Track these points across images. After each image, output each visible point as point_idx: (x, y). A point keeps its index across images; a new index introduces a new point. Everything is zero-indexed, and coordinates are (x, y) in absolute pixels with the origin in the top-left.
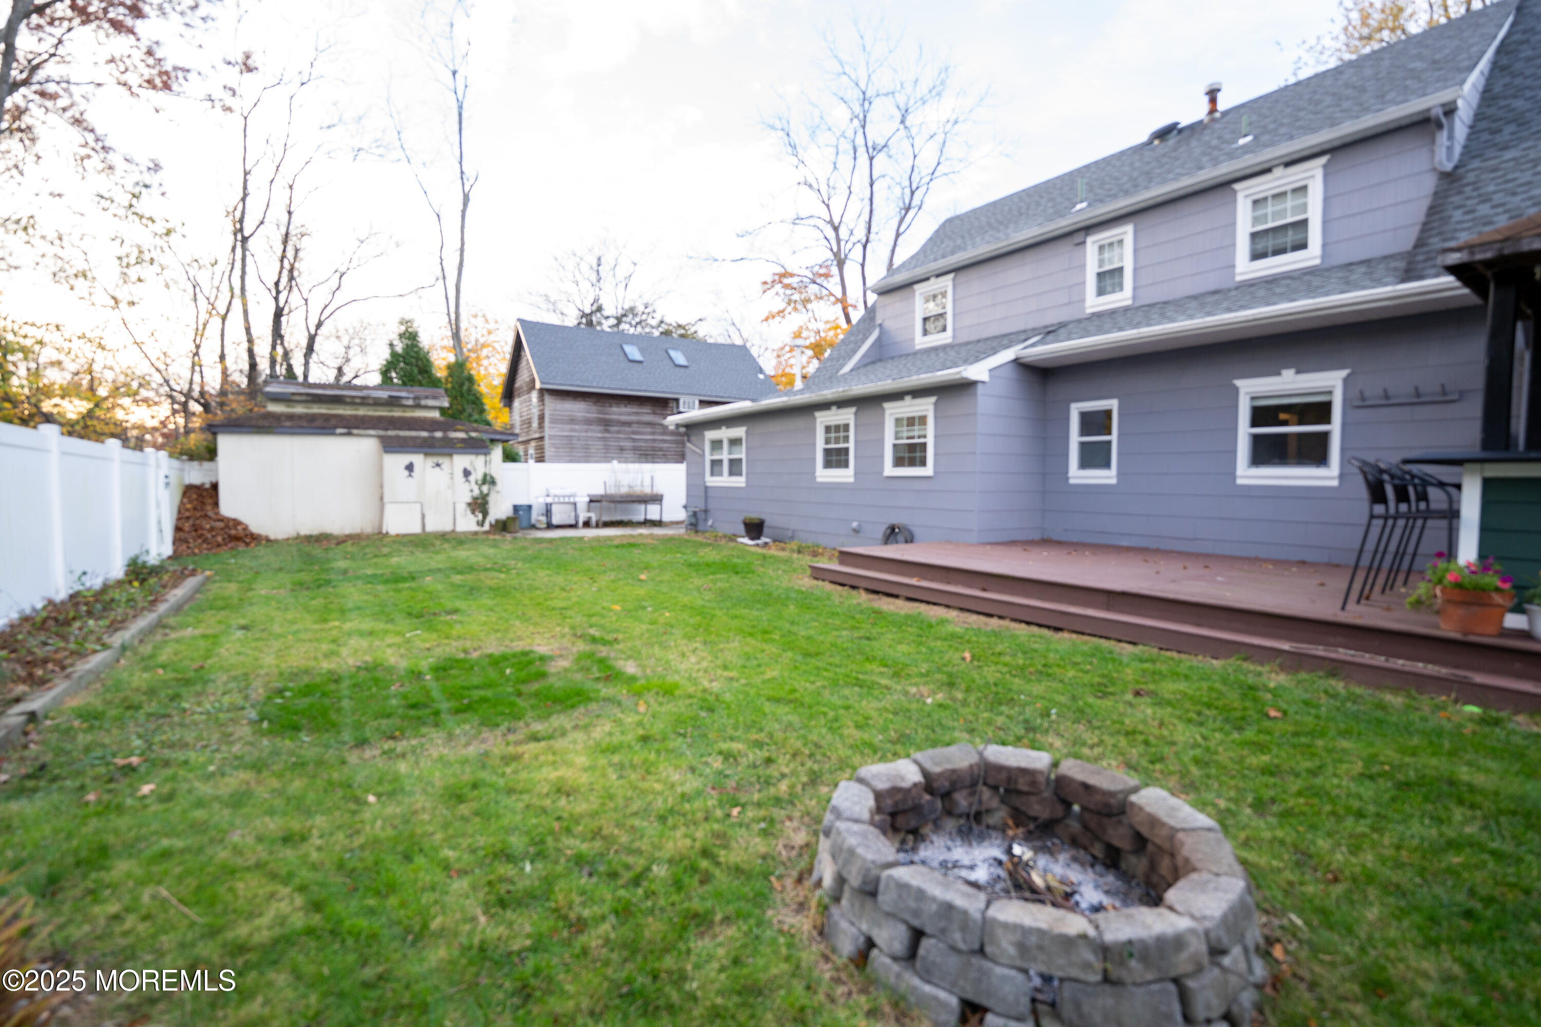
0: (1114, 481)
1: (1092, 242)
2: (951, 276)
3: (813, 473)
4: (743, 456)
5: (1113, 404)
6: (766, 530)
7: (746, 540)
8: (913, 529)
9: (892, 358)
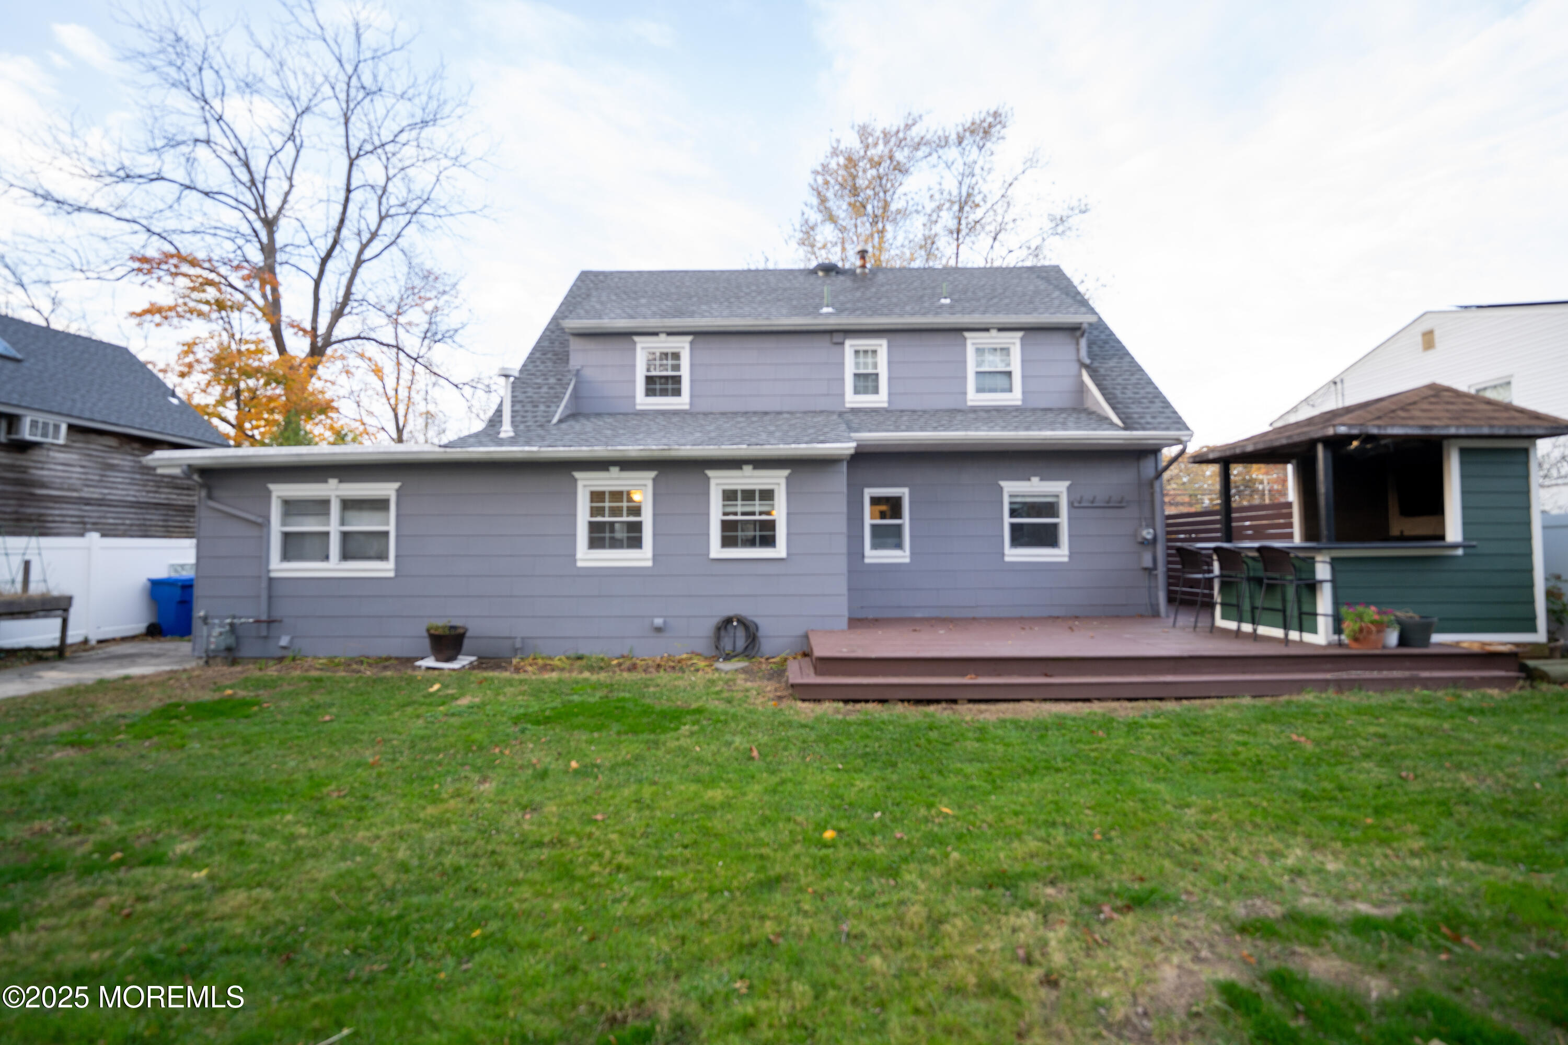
0: (907, 560)
1: (850, 345)
2: (689, 338)
3: (573, 556)
4: (392, 528)
5: (903, 492)
6: (466, 643)
7: (430, 662)
8: (756, 620)
9: (598, 415)
